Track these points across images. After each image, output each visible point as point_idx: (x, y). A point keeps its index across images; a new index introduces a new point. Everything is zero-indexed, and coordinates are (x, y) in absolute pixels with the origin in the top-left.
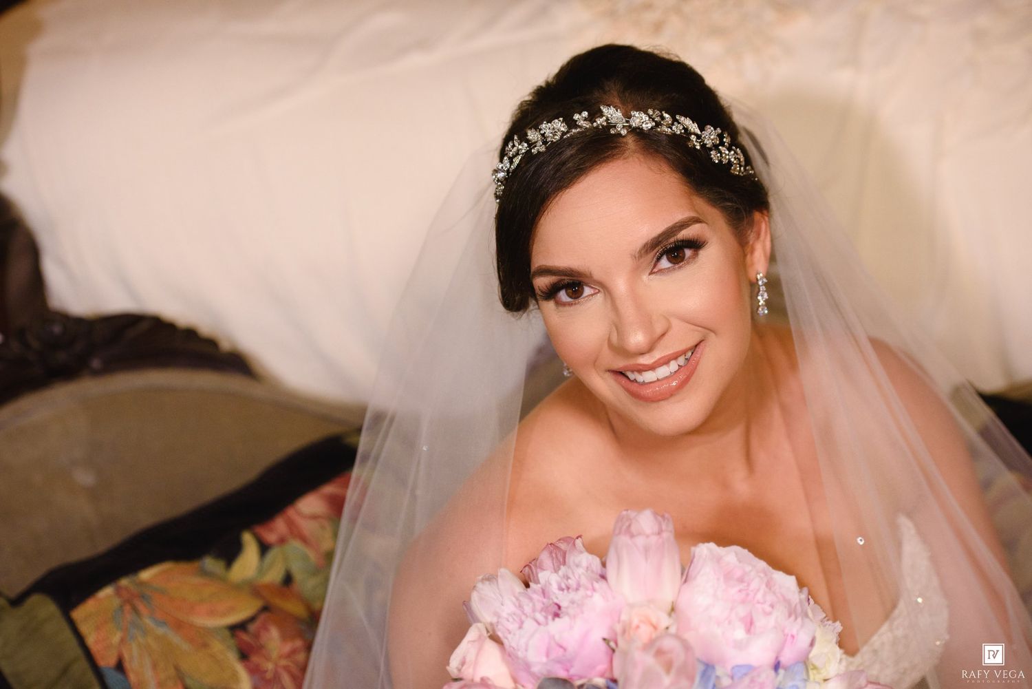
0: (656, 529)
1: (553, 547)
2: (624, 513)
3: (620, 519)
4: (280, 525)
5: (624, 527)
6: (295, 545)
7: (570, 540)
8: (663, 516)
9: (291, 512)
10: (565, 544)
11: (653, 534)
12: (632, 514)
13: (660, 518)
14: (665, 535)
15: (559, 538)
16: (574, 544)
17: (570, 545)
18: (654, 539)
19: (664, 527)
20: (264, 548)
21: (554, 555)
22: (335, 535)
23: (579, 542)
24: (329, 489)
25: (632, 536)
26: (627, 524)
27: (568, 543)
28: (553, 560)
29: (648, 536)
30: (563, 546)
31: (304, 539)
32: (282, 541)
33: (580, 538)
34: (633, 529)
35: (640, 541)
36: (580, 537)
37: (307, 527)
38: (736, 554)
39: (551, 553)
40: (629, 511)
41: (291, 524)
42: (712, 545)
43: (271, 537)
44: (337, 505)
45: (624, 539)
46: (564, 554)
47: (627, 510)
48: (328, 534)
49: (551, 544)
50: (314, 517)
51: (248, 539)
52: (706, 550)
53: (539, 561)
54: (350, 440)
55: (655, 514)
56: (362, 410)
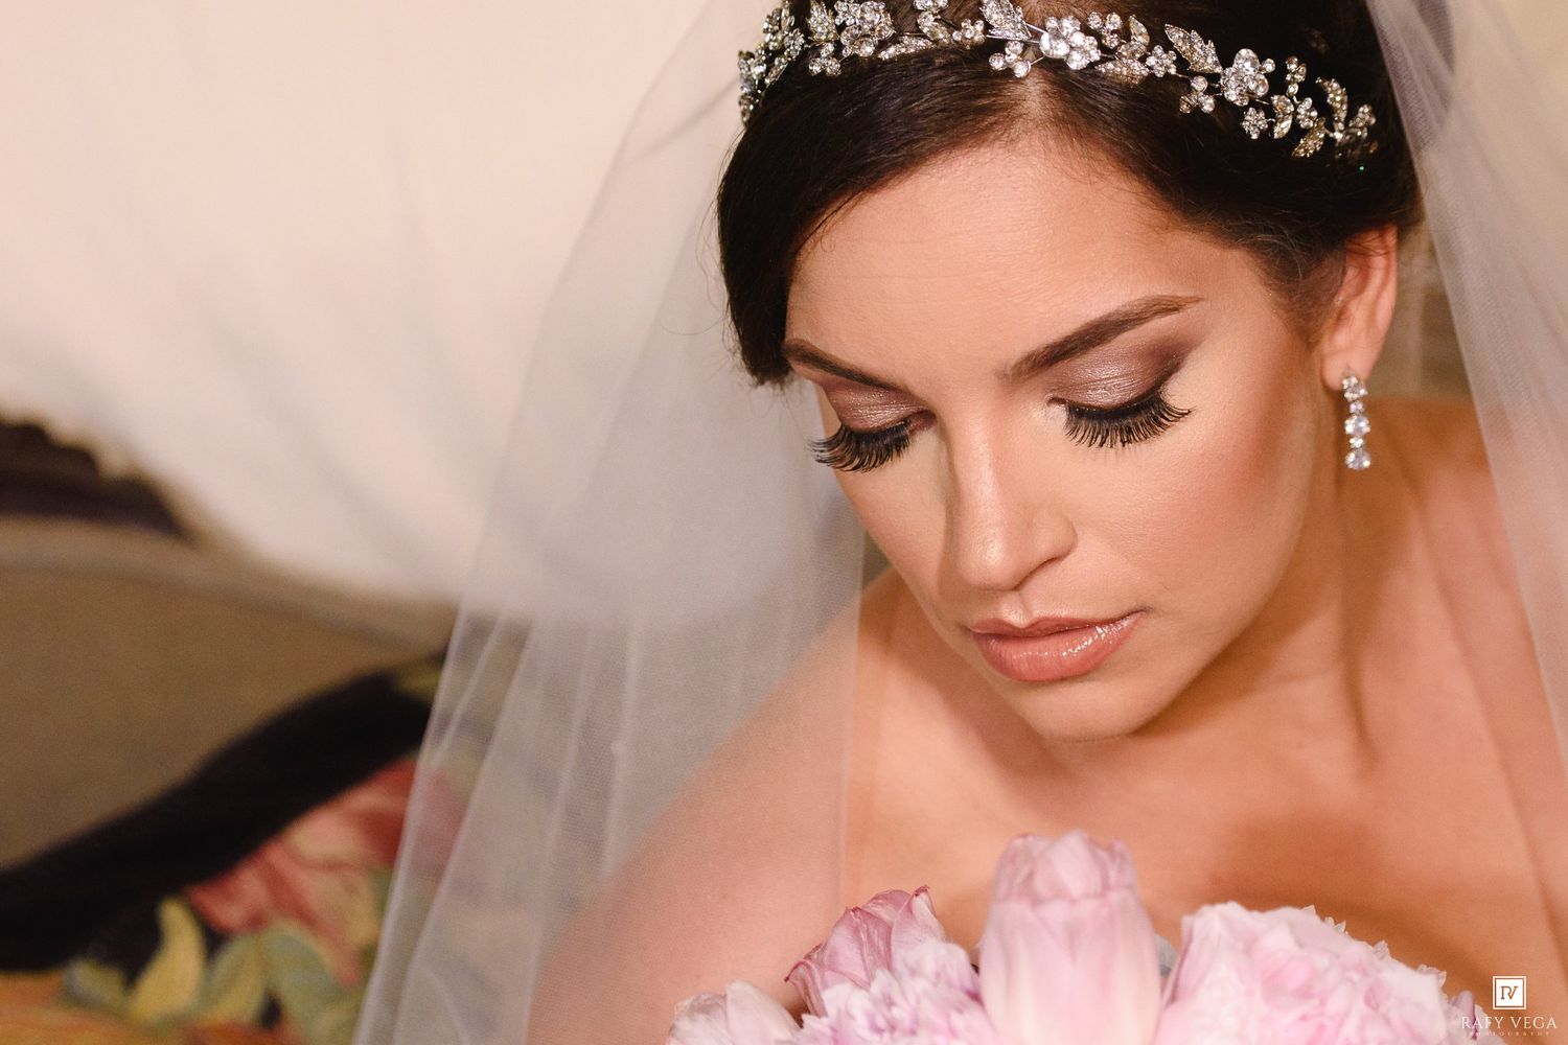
0: (1095, 882)
1: (859, 916)
2: (1019, 842)
3: (1009, 858)
4: (251, 883)
5: (1019, 880)
6: (287, 930)
7: (900, 900)
8: (1110, 849)
9: (275, 855)
10: (890, 907)
11: (1087, 896)
12: (1038, 845)
13: (1104, 855)
14: (1115, 897)
15: (873, 895)
16: (909, 909)
17: (900, 911)
18: (1088, 908)
19: (1113, 875)
20: (214, 939)
21: (863, 936)
22: (381, 907)
23: (920, 903)
24: (367, 799)
25: (1036, 901)
26: (1025, 871)
27: (897, 906)
28: (861, 949)
29: (1073, 902)
30: (884, 912)
31: (306, 917)
32: (256, 922)
33: (923, 895)
34: (1040, 885)
35: (1056, 912)
36: (923, 890)
37: (317, 889)
38: (1292, 927)
39: (856, 931)
40: (1030, 839)
41: (277, 884)
42: (1233, 909)
43: (228, 913)
44: (385, 835)
45: (1016, 910)
46: (889, 929)
47: (1024, 836)
48: (362, 905)
49: (855, 910)
50: (332, 866)
51: (176, 919)
52: (1219, 922)
53: (829, 948)
54: (414, 683)
55: (1092, 844)
56: (444, 615)
